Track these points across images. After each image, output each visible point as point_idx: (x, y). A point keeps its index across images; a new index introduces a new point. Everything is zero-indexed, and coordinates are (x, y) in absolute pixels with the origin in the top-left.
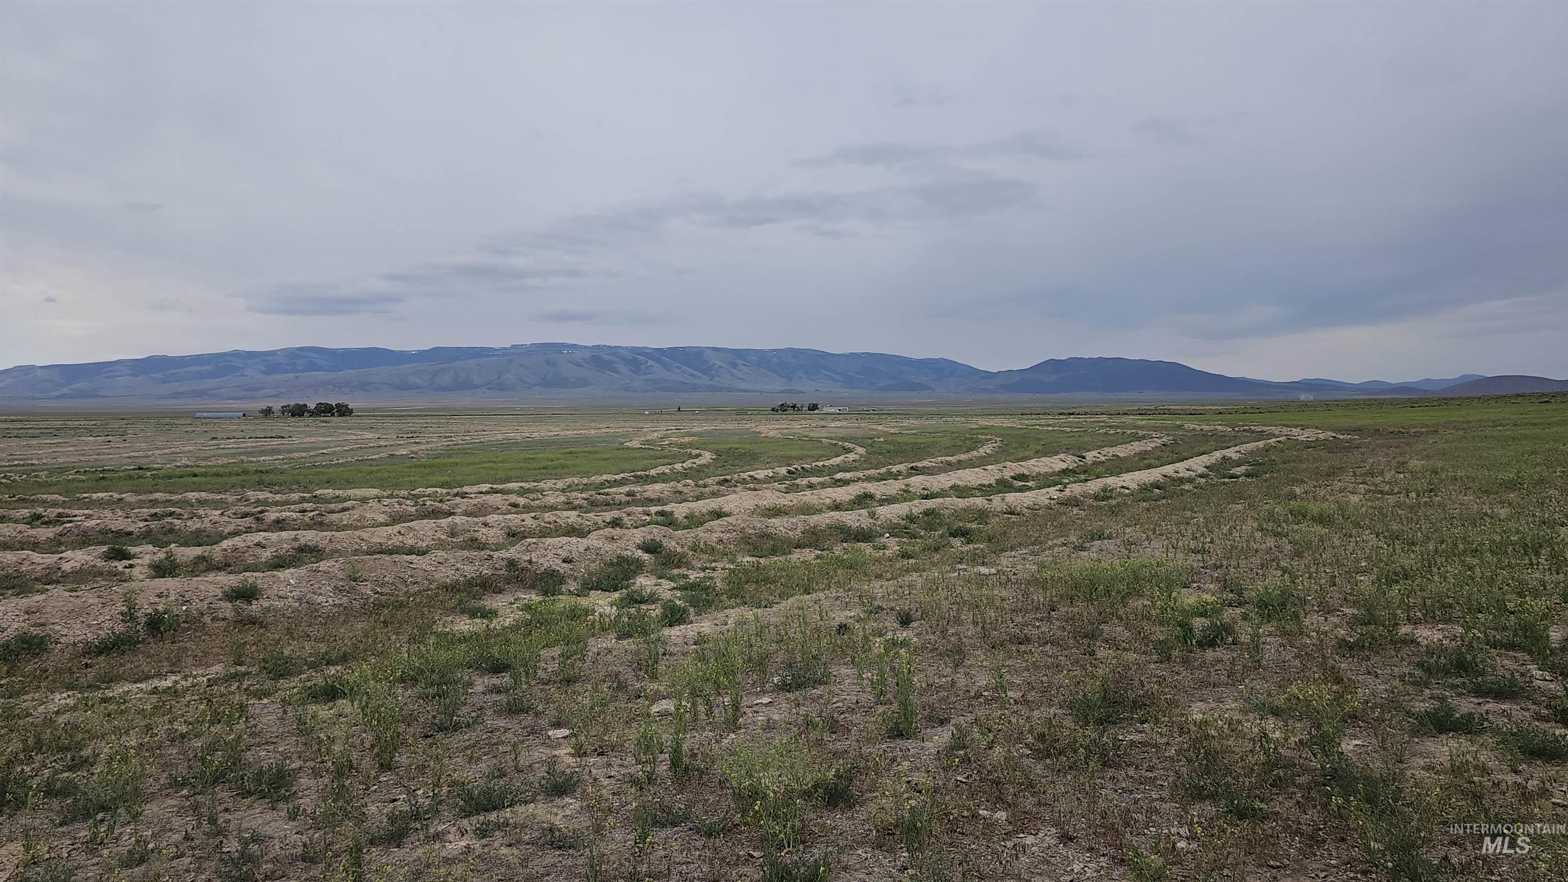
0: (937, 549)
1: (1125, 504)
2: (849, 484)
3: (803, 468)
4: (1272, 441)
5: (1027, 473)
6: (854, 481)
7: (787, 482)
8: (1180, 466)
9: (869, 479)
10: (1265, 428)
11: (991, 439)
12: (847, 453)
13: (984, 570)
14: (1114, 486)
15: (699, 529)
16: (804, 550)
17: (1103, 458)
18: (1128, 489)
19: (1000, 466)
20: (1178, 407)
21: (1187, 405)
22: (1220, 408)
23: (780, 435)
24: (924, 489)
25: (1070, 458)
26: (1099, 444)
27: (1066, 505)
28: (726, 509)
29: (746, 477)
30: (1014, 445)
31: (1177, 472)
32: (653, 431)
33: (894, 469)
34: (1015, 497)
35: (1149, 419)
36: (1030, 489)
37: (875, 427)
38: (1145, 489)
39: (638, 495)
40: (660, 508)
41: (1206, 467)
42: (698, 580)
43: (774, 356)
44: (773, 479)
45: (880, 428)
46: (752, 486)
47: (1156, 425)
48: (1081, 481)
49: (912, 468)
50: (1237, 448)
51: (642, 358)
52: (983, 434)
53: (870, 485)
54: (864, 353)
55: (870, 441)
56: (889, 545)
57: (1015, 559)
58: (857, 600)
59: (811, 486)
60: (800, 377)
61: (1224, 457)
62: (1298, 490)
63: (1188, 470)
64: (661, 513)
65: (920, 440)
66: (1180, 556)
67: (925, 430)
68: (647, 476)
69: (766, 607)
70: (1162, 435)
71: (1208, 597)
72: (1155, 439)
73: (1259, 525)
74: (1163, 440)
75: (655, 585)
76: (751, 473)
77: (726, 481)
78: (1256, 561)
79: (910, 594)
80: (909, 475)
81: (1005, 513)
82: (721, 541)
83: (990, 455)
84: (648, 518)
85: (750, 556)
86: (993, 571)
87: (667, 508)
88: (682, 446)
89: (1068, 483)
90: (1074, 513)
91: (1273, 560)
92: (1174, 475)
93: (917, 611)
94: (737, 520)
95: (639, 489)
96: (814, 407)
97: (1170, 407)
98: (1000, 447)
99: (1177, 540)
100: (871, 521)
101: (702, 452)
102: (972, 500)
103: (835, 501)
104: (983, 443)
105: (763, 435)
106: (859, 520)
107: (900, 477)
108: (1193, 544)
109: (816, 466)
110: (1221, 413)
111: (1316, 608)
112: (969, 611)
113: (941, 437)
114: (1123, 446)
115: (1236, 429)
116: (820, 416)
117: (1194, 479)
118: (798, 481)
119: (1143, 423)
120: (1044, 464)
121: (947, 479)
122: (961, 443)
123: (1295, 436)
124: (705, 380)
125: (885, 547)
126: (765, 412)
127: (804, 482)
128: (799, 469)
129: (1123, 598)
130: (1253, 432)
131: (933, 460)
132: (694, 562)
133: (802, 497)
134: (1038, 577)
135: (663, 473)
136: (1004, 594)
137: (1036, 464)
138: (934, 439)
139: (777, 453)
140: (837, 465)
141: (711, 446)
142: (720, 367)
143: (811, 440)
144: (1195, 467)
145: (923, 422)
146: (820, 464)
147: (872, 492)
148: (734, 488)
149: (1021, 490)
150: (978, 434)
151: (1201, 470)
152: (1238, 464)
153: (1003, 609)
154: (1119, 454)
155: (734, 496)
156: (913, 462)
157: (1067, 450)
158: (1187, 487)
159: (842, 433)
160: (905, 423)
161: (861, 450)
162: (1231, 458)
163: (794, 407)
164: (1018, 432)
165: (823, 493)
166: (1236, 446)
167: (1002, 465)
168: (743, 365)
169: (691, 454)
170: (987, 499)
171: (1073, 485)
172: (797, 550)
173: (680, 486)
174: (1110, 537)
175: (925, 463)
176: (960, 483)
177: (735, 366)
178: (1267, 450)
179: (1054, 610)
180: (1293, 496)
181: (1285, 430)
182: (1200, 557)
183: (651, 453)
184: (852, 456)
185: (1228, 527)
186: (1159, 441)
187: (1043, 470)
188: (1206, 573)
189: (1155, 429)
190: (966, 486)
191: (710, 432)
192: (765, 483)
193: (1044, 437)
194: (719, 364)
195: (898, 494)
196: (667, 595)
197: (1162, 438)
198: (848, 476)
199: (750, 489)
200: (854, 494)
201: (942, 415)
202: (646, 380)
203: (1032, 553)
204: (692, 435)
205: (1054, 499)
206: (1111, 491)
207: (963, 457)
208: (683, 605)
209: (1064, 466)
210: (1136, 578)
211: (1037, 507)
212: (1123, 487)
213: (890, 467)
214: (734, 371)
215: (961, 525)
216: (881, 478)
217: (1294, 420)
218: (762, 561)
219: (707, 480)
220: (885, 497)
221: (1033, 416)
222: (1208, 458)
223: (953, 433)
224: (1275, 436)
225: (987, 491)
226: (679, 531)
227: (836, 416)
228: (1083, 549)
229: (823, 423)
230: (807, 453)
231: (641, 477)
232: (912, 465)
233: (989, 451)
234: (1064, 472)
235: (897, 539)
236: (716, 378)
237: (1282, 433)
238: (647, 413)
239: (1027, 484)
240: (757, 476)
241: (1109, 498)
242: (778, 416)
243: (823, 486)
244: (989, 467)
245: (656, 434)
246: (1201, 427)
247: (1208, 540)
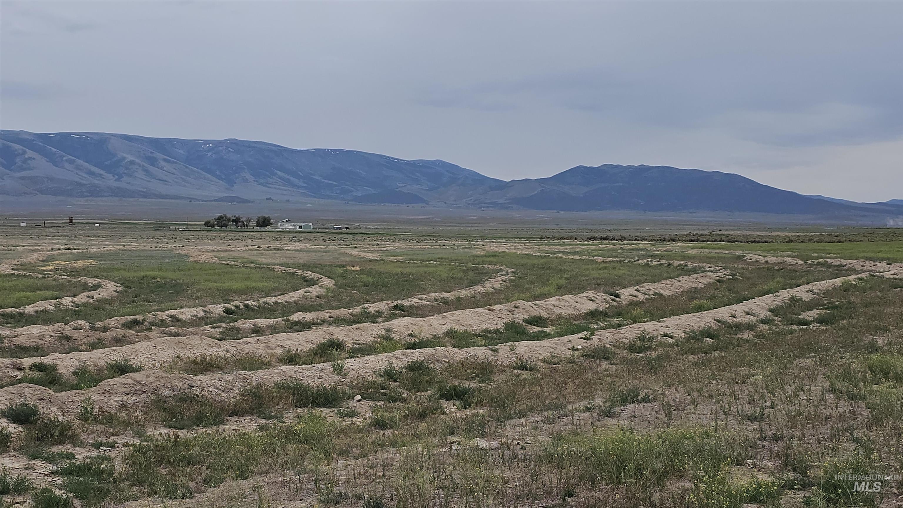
0: (422, 416)
1: (667, 356)
2: (309, 328)
3: (246, 306)
4: (852, 278)
5: (544, 314)
6: (318, 324)
7: (224, 325)
8: (739, 308)
9: (338, 321)
10: (844, 262)
11: (501, 270)
12: (309, 286)
13: (483, 443)
14: (655, 333)
15: (93, 389)
16: (242, 419)
17: (641, 298)
18: (671, 337)
19: (510, 305)
20: (738, 233)
21: (750, 230)
22: (790, 234)
23: (215, 260)
24: (411, 335)
25: (601, 296)
26: (638, 278)
27: (593, 357)
28: (134, 362)
29: (164, 317)
30: (529, 278)
31: (733, 316)
32: (32, 251)
33: (373, 308)
34: (527, 346)
35: (702, 248)
36: (548, 336)
37: (348, 251)
38: (693, 338)
39: (6, 341)
40: (36, 360)
41: (770, 310)
42: (88, 460)
43: (210, 150)
44: (205, 320)
45: (355, 252)
46: (173, 329)
47: (710, 255)
48: (613, 327)
49: (396, 307)
50: (809, 287)
51: (17, 146)
52: (490, 263)
53: (338, 329)
54: (335, 150)
55: (341, 271)
56: (359, 410)
57: (524, 429)
58: (311, 486)
59: (257, 331)
60: (246, 181)
61: (792, 297)
62: (880, 341)
63: (748, 314)
64: (40, 367)
65: (407, 270)
66: (733, 423)
67: (415, 257)
68: (20, 314)
69: (184, 497)
70: (717, 268)
71: (763, 477)
72: (708, 274)
73: (832, 384)
74: (719, 274)
75: (26, 469)
76: (173, 312)
77: (136, 322)
78: (825, 430)
79: (384, 476)
80: (392, 317)
81: (514, 368)
82: (124, 406)
83: (498, 292)
84: (19, 374)
85: (165, 426)
86: (495, 444)
87: (47, 360)
88: (75, 273)
89: (597, 329)
90: (603, 367)
91: (846, 430)
92: (730, 320)
93: (392, 499)
94: (148, 376)
95: (8, 333)
96: (264, 222)
97: (728, 233)
98: (511, 281)
99: (729, 403)
100: (337, 378)
101: (103, 282)
102: (472, 351)
103: (289, 351)
104: (489, 275)
105: (191, 259)
106: (320, 377)
107: (380, 319)
108: (748, 409)
109: (265, 303)
110: (791, 241)
111: (895, 491)
112: (461, 497)
113: (436, 266)
114: (668, 282)
115: (809, 262)
116: (274, 234)
117: (755, 326)
118: (239, 324)
119: (694, 252)
120: (567, 304)
121: (440, 322)
122: (460, 275)
123: (880, 272)
124: (110, 181)
125: (353, 414)
126: (195, 228)
127: (247, 324)
128: (242, 306)
129: (659, 479)
130: (830, 266)
131: (424, 297)
132: (83, 436)
133: (242, 346)
134: (552, 451)
135: (45, 311)
136: (508, 474)
137: (556, 303)
138: (426, 269)
139: (210, 284)
140: (295, 302)
141: (116, 274)
142: (132, 163)
143: (260, 267)
144: (756, 310)
145: (413, 245)
146: (271, 300)
147: (341, 338)
148: (146, 333)
149: (537, 337)
150: (484, 262)
151: (764, 314)
152: (809, 306)
153: (505, 495)
154: (662, 292)
155: (145, 344)
156: (398, 299)
157: (597, 286)
158: (746, 335)
159: (303, 258)
160: (390, 247)
161: (328, 282)
162: (801, 299)
163: (237, 221)
164: (535, 262)
165: (273, 341)
166: (808, 284)
167: (513, 304)
168: (165, 160)
169: (86, 284)
170: (491, 350)
171: (602, 332)
172: (234, 419)
173: (68, 330)
174: (645, 400)
175: (414, 301)
176: (457, 327)
177: (152, 161)
178: (846, 288)
179: (570, 496)
180: (873, 348)
181: (868, 265)
182: (756, 426)
183: (30, 282)
184: (315, 291)
185: (793, 387)
186: (713, 276)
187: (565, 312)
188: (764, 446)
189: (709, 259)
190: (466, 332)
191: (115, 253)
192: (193, 326)
193: (568, 268)
194: (130, 158)
195: (376, 342)
196: (42, 483)
197: (716, 272)
198: (309, 316)
199: (170, 334)
200: (316, 341)
201: (436, 237)
202: (23, 178)
203: (548, 421)
204: (91, 258)
205: (577, 350)
206: (651, 339)
207: (463, 293)
208: (64, 496)
209: (592, 306)
210: (676, 453)
211: (556, 360)
212: (666, 335)
213: (366, 305)
214: (151, 168)
215: (456, 383)
216: (355, 320)
217: (879, 252)
218: (182, 434)
219: (108, 321)
220: (357, 346)
221: (556, 241)
222: (772, 298)
223: (451, 261)
224: (856, 272)
225: (492, 339)
226: (64, 393)
227: (295, 237)
228: (610, 414)
229: (277, 244)
230: (254, 284)
231: (12, 316)
232: (395, 303)
233: (497, 286)
234: (593, 315)
235: (371, 403)
236: (125, 179)
237: (865, 269)
238: (23, 224)
239: (545, 329)
240: (181, 317)
241: (650, 348)
242: (215, 234)
243: (274, 330)
244: (497, 307)
245: (35, 255)
246: (766, 259)
247: (768, 404)
